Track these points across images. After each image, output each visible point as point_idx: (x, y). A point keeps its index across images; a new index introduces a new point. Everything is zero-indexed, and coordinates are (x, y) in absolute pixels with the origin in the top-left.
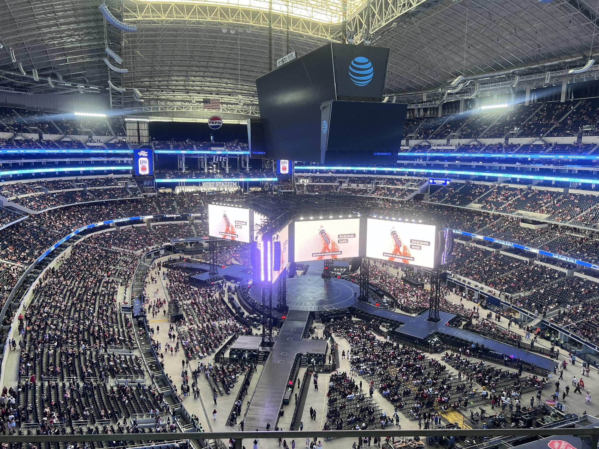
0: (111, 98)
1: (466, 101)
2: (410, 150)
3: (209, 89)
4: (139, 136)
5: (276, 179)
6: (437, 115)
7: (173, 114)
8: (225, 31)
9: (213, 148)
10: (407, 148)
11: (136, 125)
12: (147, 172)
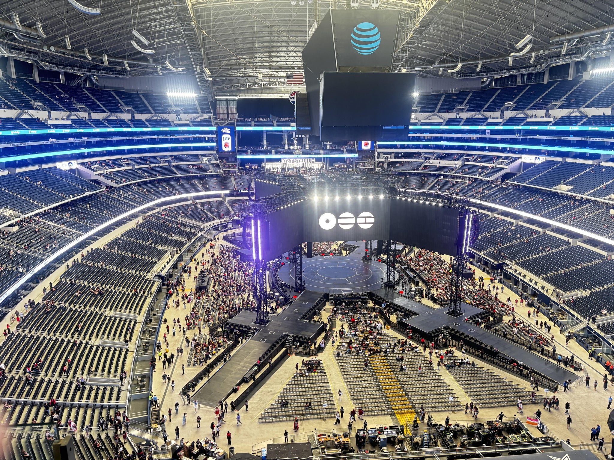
0: (197, 78)
1: (577, 64)
2: (503, 123)
3: (294, 64)
4: (228, 114)
5: (356, 155)
6: (543, 81)
7: (262, 91)
10: (501, 120)
11: (225, 103)
12: (230, 149)
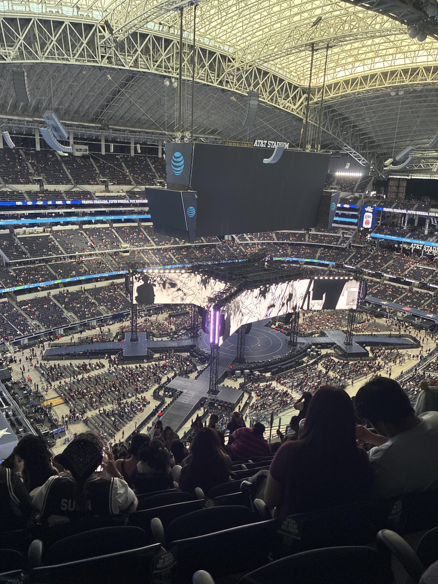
4: (398, 192)
8: (393, 94)
9: (432, 210)
11: (396, 182)
